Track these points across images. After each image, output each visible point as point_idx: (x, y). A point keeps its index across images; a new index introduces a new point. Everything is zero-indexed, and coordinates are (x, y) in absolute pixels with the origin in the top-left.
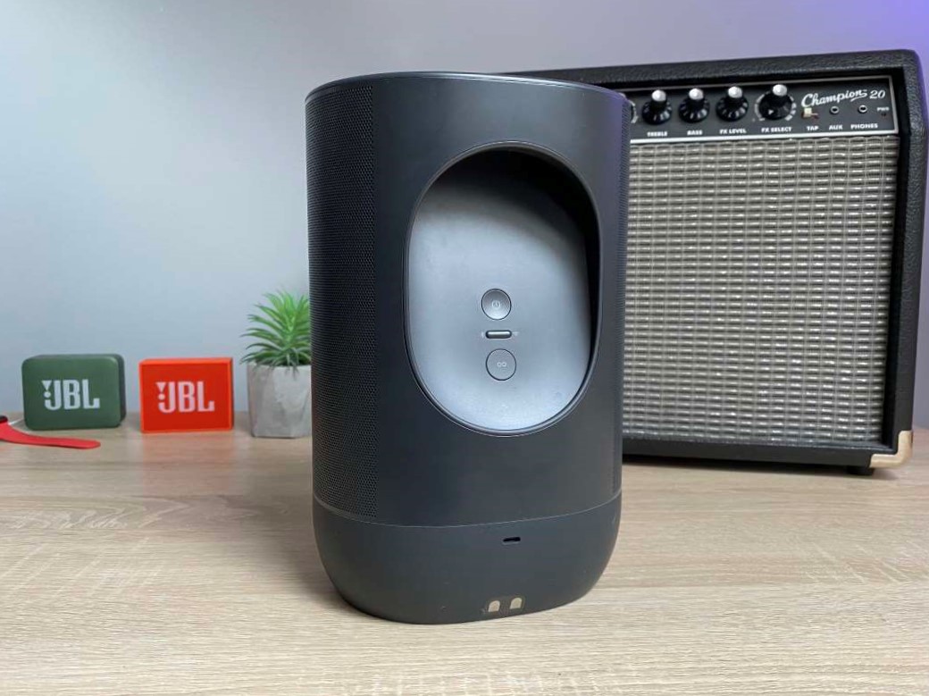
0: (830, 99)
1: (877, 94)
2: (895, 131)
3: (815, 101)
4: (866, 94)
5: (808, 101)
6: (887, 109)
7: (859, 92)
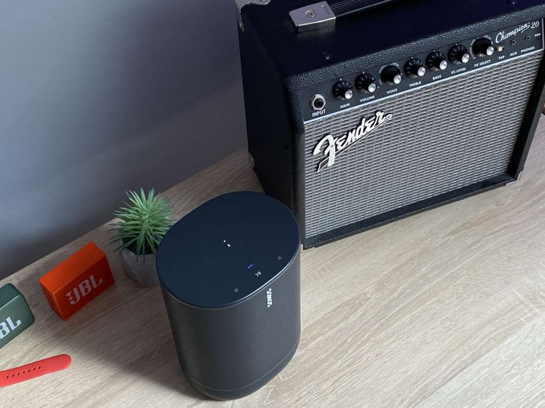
0: (510, 34)
3: (503, 38)
5: (500, 37)
6: (540, 34)
7: (526, 25)
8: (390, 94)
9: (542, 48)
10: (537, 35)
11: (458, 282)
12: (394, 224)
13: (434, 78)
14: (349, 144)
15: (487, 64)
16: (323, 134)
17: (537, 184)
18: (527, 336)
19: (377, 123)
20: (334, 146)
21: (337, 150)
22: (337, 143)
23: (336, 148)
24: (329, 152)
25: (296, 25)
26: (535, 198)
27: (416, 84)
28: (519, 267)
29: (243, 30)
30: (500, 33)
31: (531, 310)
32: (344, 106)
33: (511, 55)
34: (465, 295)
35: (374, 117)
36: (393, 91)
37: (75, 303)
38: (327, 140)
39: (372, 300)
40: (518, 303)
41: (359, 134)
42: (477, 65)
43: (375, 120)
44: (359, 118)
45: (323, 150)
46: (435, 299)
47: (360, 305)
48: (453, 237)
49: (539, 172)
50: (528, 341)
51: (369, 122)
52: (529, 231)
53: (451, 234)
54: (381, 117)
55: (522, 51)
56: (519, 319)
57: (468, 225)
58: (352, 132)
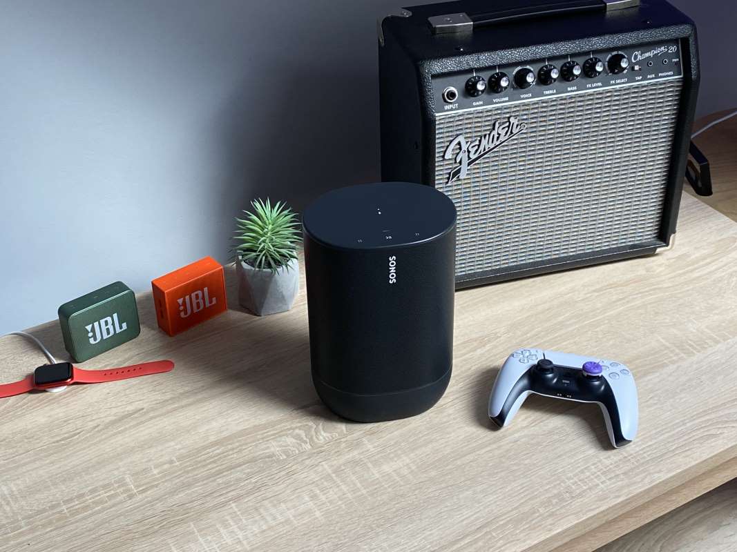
0: (647, 55)
1: (673, 49)
2: (681, 76)
3: (639, 57)
4: (666, 50)
5: (636, 57)
7: (663, 48)
8: (524, 99)
9: (680, 75)
10: (675, 60)
11: (598, 329)
12: (534, 281)
13: (569, 89)
14: (482, 153)
15: (623, 83)
16: (455, 133)
17: (693, 257)
18: (670, 375)
19: (511, 133)
20: (467, 153)
21: (469, 158)
22: (470, 149)
23: (469, 156)
24: (461, 159)
25: (434, 26)
26: (690, 268)
27: (551, 92)
28: (667, 321)
29: (383, 44)
30: (637, 52)
31: (677, 354)
32: (477, 103)
33: (649, 77)
34: (605, 340)
35: (508, 124)
36: (527, 96)
37: (185, 316)
38: (459, 144)
39: (502, 338)
40: (663, 348)
41: (492, 142)
42: (614, 82)
43: (509, 127)
44: (493, 122)
45: (455, 156)
46: (572, 341)
47: (489, 341)
48: (596, 294)
49: (696, 248)
50: (671, 379)
51: (503, 129)
52: (680, 293)
53: (594, 291)
54: (515, 126)
55: (660, 75)
56: (663, 361)
57: (613, 286)
58: (485, 138)
